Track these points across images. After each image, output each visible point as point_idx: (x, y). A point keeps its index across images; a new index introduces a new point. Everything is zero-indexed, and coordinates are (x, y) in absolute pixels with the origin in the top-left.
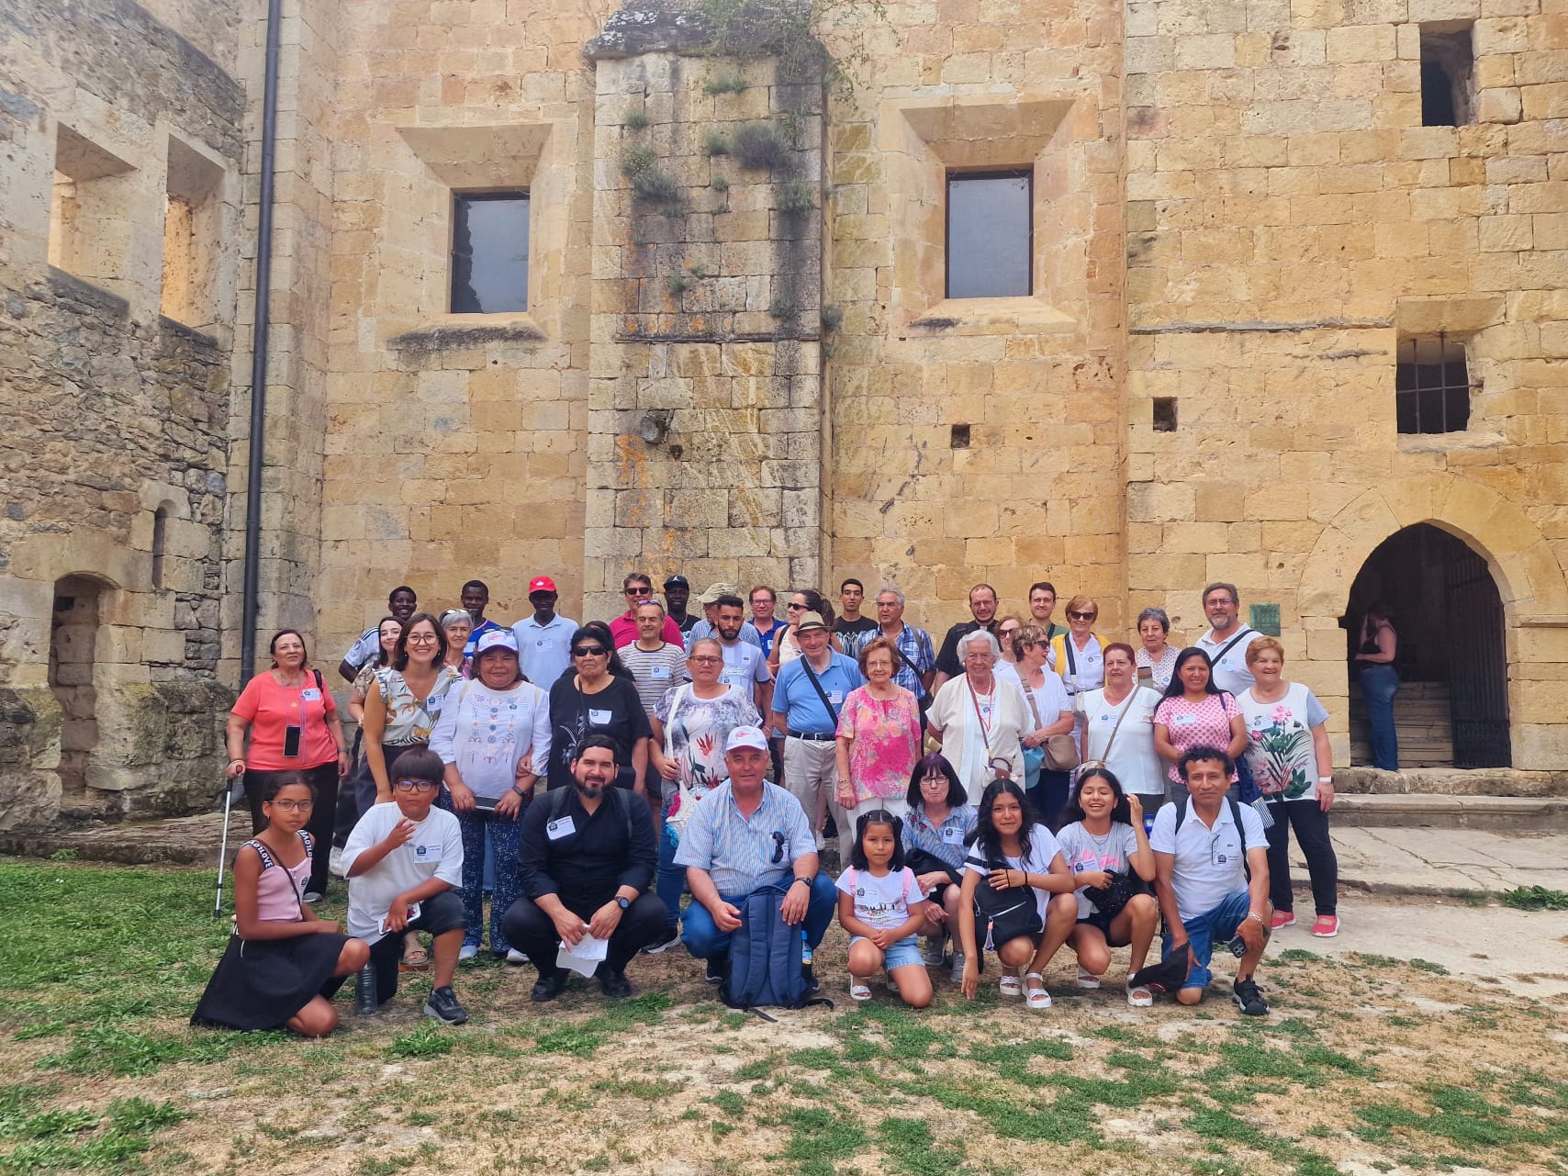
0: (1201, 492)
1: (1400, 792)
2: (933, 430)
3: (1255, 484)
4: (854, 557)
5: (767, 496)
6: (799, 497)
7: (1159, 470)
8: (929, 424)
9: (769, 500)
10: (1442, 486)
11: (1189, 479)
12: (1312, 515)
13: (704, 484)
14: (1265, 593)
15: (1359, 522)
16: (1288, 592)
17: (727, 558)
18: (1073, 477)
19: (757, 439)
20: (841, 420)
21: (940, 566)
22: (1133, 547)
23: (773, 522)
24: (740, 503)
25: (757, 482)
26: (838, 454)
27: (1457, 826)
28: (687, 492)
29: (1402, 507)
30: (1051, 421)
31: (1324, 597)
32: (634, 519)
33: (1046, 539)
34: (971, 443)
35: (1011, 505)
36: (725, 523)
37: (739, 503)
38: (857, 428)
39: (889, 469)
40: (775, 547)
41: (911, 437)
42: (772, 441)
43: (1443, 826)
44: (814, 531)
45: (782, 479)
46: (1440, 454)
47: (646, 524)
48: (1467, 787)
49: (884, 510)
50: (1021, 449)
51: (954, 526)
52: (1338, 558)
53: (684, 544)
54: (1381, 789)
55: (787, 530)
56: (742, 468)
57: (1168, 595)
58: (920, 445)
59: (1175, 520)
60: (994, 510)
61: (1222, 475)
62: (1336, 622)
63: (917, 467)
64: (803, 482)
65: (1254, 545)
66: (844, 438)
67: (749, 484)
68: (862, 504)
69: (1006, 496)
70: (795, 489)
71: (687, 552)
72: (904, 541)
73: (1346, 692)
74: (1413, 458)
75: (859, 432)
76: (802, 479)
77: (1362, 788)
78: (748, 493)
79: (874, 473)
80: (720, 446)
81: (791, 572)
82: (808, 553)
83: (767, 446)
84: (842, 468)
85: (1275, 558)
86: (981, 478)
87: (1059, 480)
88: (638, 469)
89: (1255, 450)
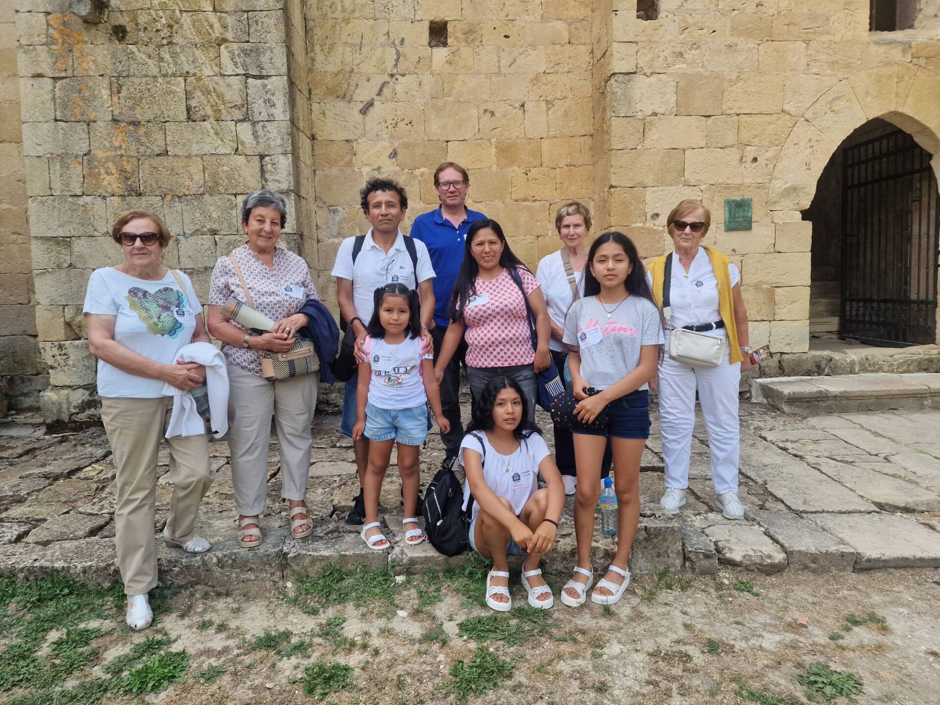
0: (682, 84)
1: (851, 372)
2: (409, 25)
3: (734, 76)
4: (336, 161)
5: (229, 85)
6: (265, 86)
7: (643, 61)
8: (406, 19)
9: (233, 90)
10: (906, 78)
11: (671, 70)
12: (787, 107)
13: (155, 71)
14: (739, 187)
15: (830, 114)
16: (760, 186)
17: (189, 157)
18: (550, 78)
19: (213, 18)
20: (314, 13)
21: (423, 169)
22: (616, 143)
23: (238, 114)
24: (200, 94)
25: (216, 69)
26: (313, 51)
27: (921, 408)
28: (137, 81)
29: (869, 99)
30: (527, 18)
31: (793, 190)
32: (77, 111)
33: (524, 141)
34: (449, 41)
35: (490, 107)
36: (183, 116)
37: (198, 93)
38: (331, 22)
39: (367, 68)
40: (242, 143)
41: (388, 33)
42: (230, 20)
43: (910, 409)
44: (285, 126)
45: (245, 66)
46: (907, 46)
47: (92, 116)
48: (909, 365)
49: (364, 112)
50: (498, 47)
51: (435, 129)
52: (809, 150)
53: (138, 140)
54: (835, 370)
55: (254, 123)
56: (198, 53)
57: (649, 192)
58: (397, 42)
59: (655, 114)
60: (474, 112)
61: (703, 66)
62: (800, 216)
63: (396, 65)
64: (268, 70)
65: (731, 139)
66: (318, 33)
67: (207, 72)
68: (341, 105)
69: (485, 97)
70: (261, 77)
71: (142, 149)
72: (386, 144)
73: (809, 282)
74: (883, 49)
75: (334, 27)
76: (267, 66)
77: (818, 369)
78: (206, 81)
79: (352, 71)
80: (171, 26)
81: (263, 171)
82: (279, 150)
83: (225, 27)
84: (318, 65)
85: (750, 152)
86: (460, 78)
87: (535, 80)
88: (77, 54)
89: (735, 40)
